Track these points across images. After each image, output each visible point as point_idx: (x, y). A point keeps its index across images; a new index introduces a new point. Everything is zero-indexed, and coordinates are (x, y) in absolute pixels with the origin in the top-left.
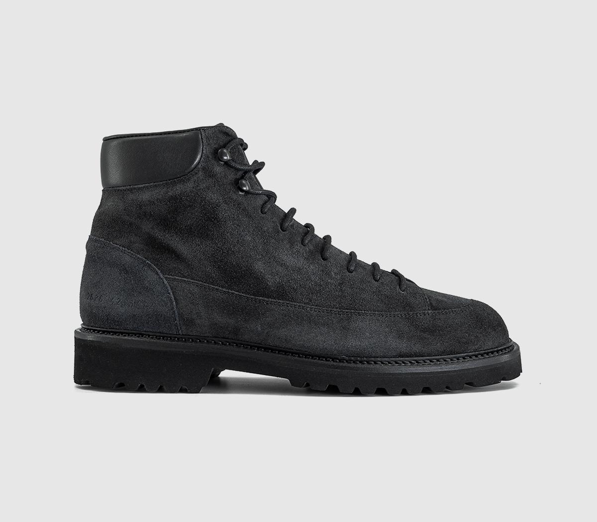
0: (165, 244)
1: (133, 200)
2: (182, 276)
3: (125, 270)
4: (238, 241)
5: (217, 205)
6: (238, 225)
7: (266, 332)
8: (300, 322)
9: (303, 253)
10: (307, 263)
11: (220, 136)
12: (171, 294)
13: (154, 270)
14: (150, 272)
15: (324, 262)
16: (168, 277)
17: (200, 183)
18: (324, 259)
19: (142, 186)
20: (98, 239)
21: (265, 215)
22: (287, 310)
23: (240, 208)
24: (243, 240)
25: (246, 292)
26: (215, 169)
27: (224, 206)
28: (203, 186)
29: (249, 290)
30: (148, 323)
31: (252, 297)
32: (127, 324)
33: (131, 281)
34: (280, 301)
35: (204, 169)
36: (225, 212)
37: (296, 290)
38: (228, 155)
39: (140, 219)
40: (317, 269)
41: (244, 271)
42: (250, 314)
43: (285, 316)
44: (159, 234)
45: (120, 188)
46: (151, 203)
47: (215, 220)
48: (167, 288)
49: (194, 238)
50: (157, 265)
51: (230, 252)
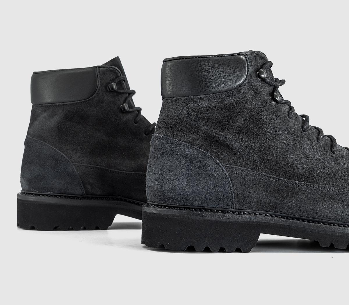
0: (221, 141)
1: (195, 106)
2: (236, 165)
3: (190, 160)
4: (276, 138)
5: (260, 111)
6: (275, 127)
7: (298, 206)
8: (323, 199)
9: (320, 148)
10: (323, 155)
11: (258, 59)
12: (229, 178)
13: (214, 161)
14: (211, 163)
15: (334, 155)
16: (226, 165)
17: (247, 95)
18: (333, 153)
19: (203, 96)
20: (164, 137)
21: (290, 119)
22: (313, 190)
23: (275, 114)
24: (279, 138)
25: (283, 177)
26: (256, 84)
27: (265, 113)
28: (248, 97)
29: (285, 175)
30: (210, 200)
31: (288, 180)
32: (194, 202)
33: (196, 169)
34: (308, 183)
35: (248, 84)
36: (266, 117)
37: (318, 175)
38: (265, 74)
39: (200, 121)
40: (330, 160)
41: (282, 161)
42: (286, 193)
43: (312, 195)
44: (216, 134)
45: (184, 98)
46: (209, 108)
47: (259, 123)
48: (225, 174)
49: (243, 136)
50: (216, 157)
51: (271, 147)
